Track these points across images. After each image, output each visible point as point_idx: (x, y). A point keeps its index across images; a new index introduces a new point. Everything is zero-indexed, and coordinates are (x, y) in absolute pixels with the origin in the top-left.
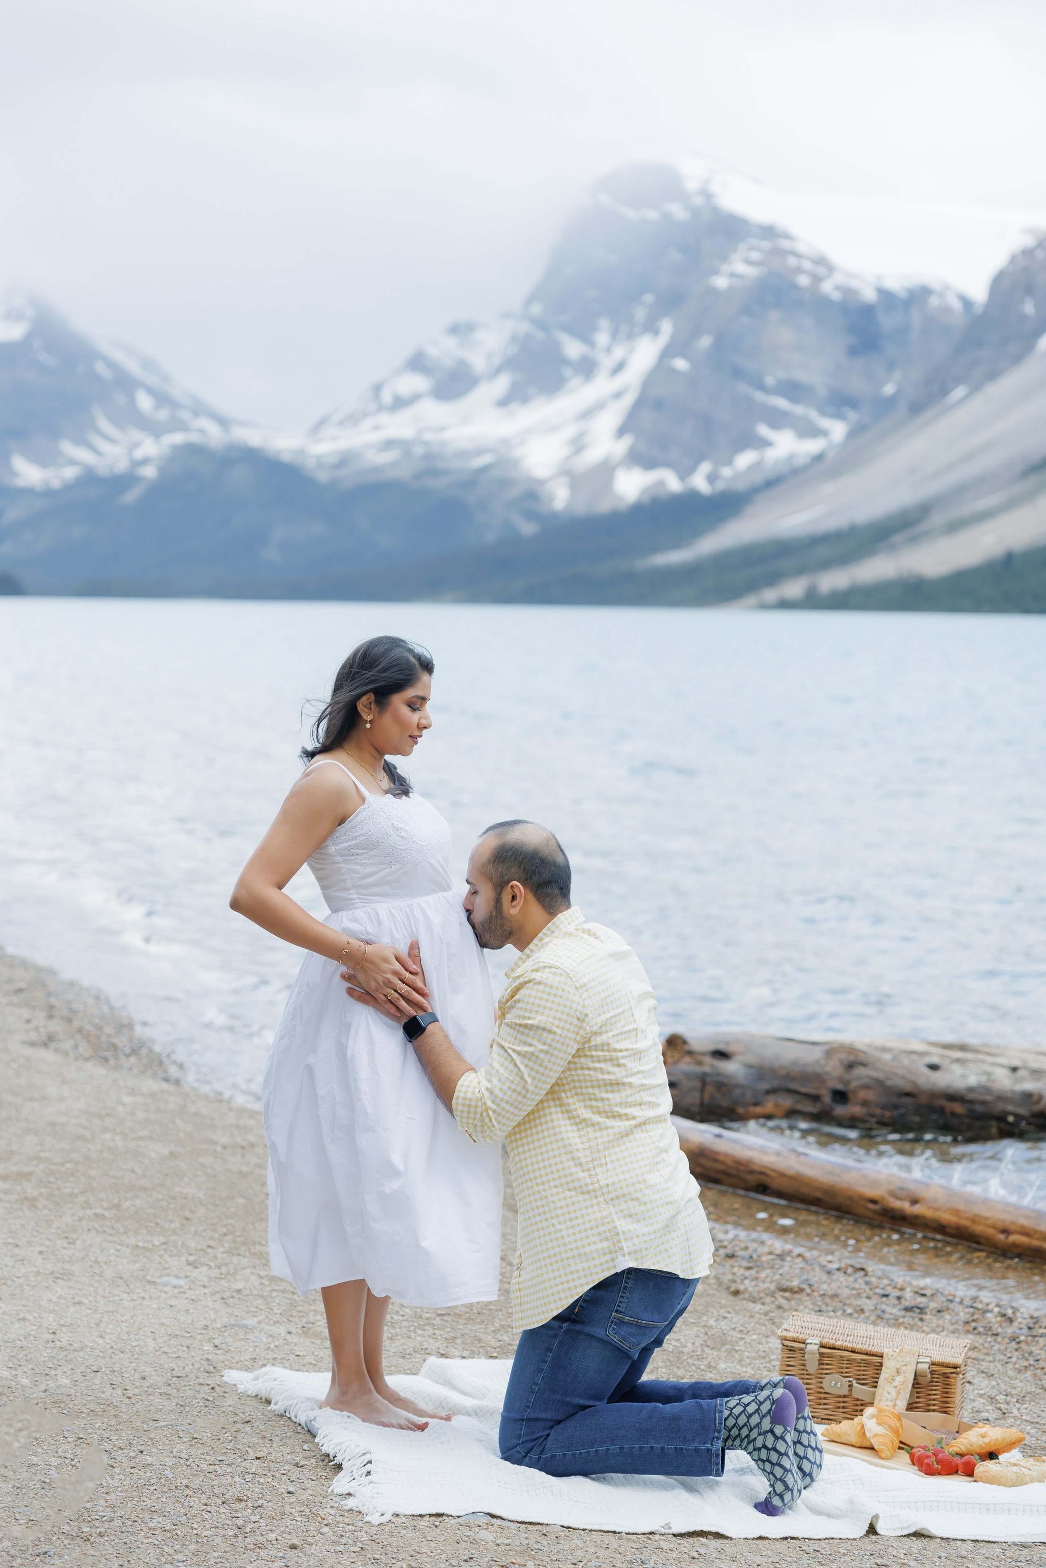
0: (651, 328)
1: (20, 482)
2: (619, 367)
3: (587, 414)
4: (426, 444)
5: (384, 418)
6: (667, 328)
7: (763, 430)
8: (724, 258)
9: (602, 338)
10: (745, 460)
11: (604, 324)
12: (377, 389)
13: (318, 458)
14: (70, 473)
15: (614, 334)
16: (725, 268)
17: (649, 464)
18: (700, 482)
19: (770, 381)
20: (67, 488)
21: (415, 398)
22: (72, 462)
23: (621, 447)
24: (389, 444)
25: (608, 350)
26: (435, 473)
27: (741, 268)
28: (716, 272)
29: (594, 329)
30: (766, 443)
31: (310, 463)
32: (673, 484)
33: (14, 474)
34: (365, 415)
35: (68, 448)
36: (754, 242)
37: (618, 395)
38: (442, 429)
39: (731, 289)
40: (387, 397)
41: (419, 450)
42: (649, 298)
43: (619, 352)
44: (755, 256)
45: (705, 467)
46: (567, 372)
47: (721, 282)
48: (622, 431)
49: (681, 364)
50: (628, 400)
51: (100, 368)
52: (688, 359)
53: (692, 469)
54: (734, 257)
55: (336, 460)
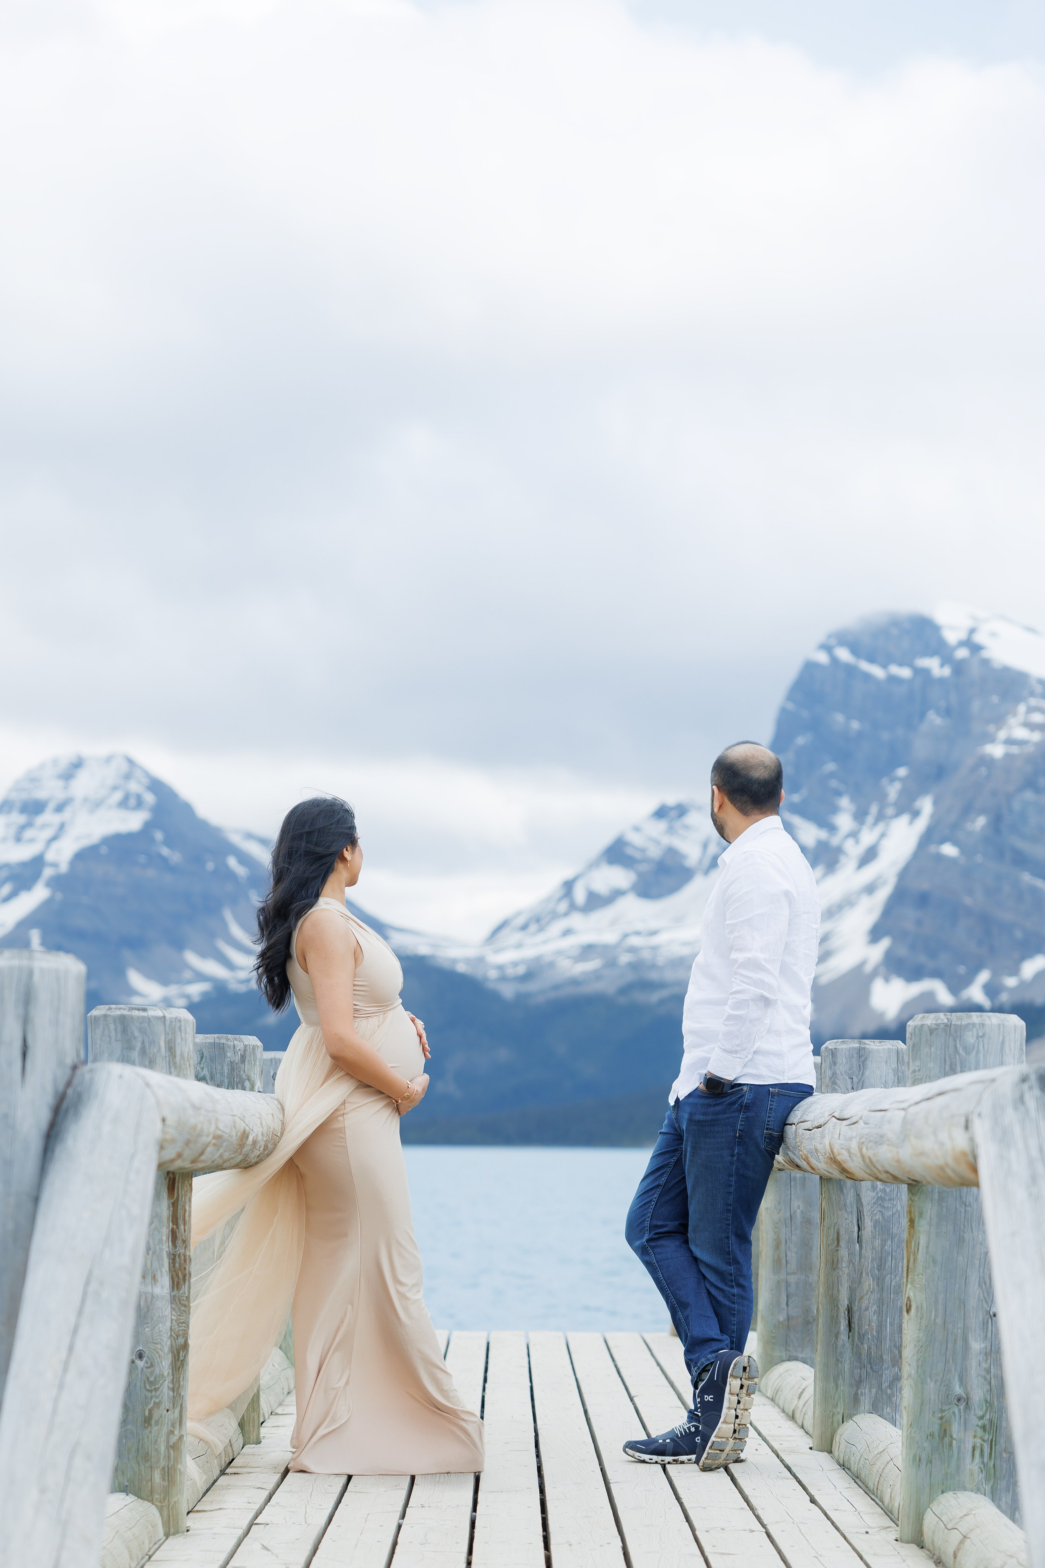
0: (908, 809)
2: (870, 855)
3: (835, 911)
4: (632, 950)
5: (576, 920)
6: (926, 805)
8: (999, 721)
9: (844, 821)
10: (1033, 967)
11: (845, 802)
12: (568, 886)
13: (501, 968)
14: (197, 990)
15: (860, 816)
16: (1002, 735)
17: (914, 974)
18: (977, 995)
21: (616, 894)
22: (200, 977)
23: (876, 953)
24: (588, 951)
25: (854, 835)
26: (647, 986)
27: (1021, 733)
28: (990, 738)
29: (835, 810)
31: (493, 974)
32: (946, 998)
33: (129, 992)
34: (555, 916)
35: (194, 960)
36: (1033, 702)
37: (870, 889)
38: (653, 933)
39: (1007, 756)
40: (580, 896)
41: (625, 959)
42: (902, 772)
43: (868, 837)
44: (1037, 718)
45: (984, 976)
47: (997, 751)
48: (875, 934)
49: (949, 850)
50: (883, 894)
51: (234, 864)
52: (956, 843)
53: (968, 980)
54: (1012, 721)
55: (521, 970)
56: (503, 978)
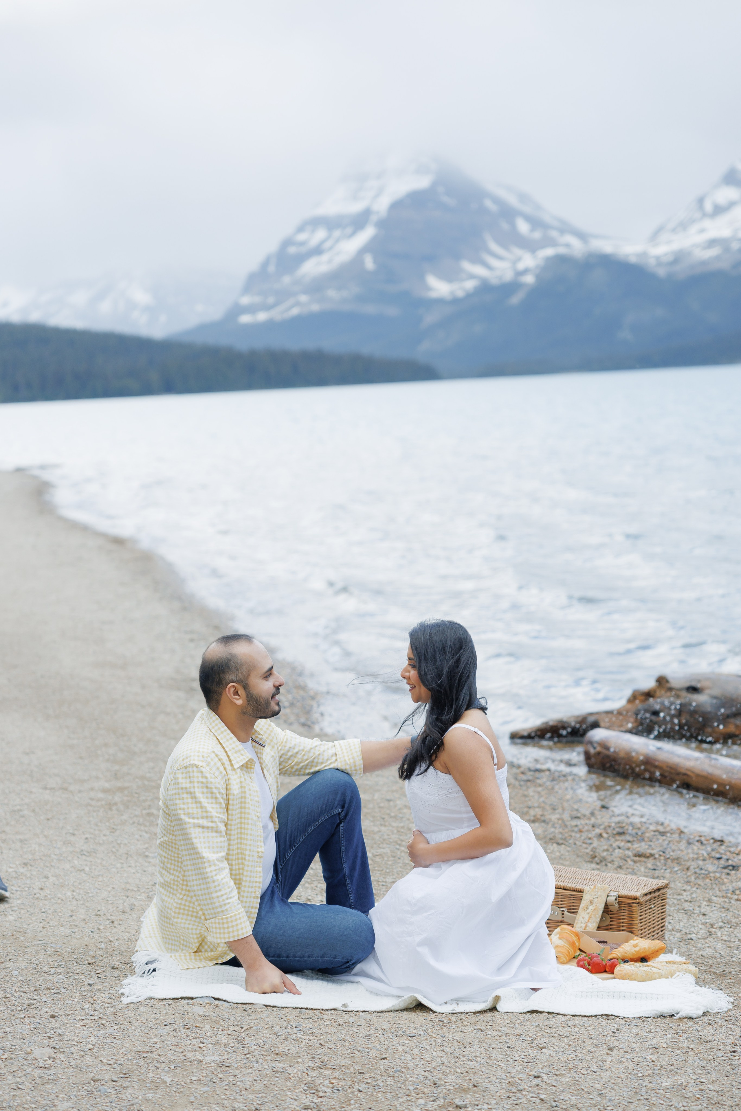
1: (433, 295)
5: (707, 223)
12: (700, 201)
13: (658, 258)
14: (470, 285)
20: (469, 296)
21: (730, 205)
22: (472, 277)
24: (712, 243)
31: (652, 262)
33: (429, 289)
34: (693, 221)
35: (467, 266)
40: (708, 207)
41: (735, 246)
51: (488, 204)
55: (671, 258)
56: (659, 264)
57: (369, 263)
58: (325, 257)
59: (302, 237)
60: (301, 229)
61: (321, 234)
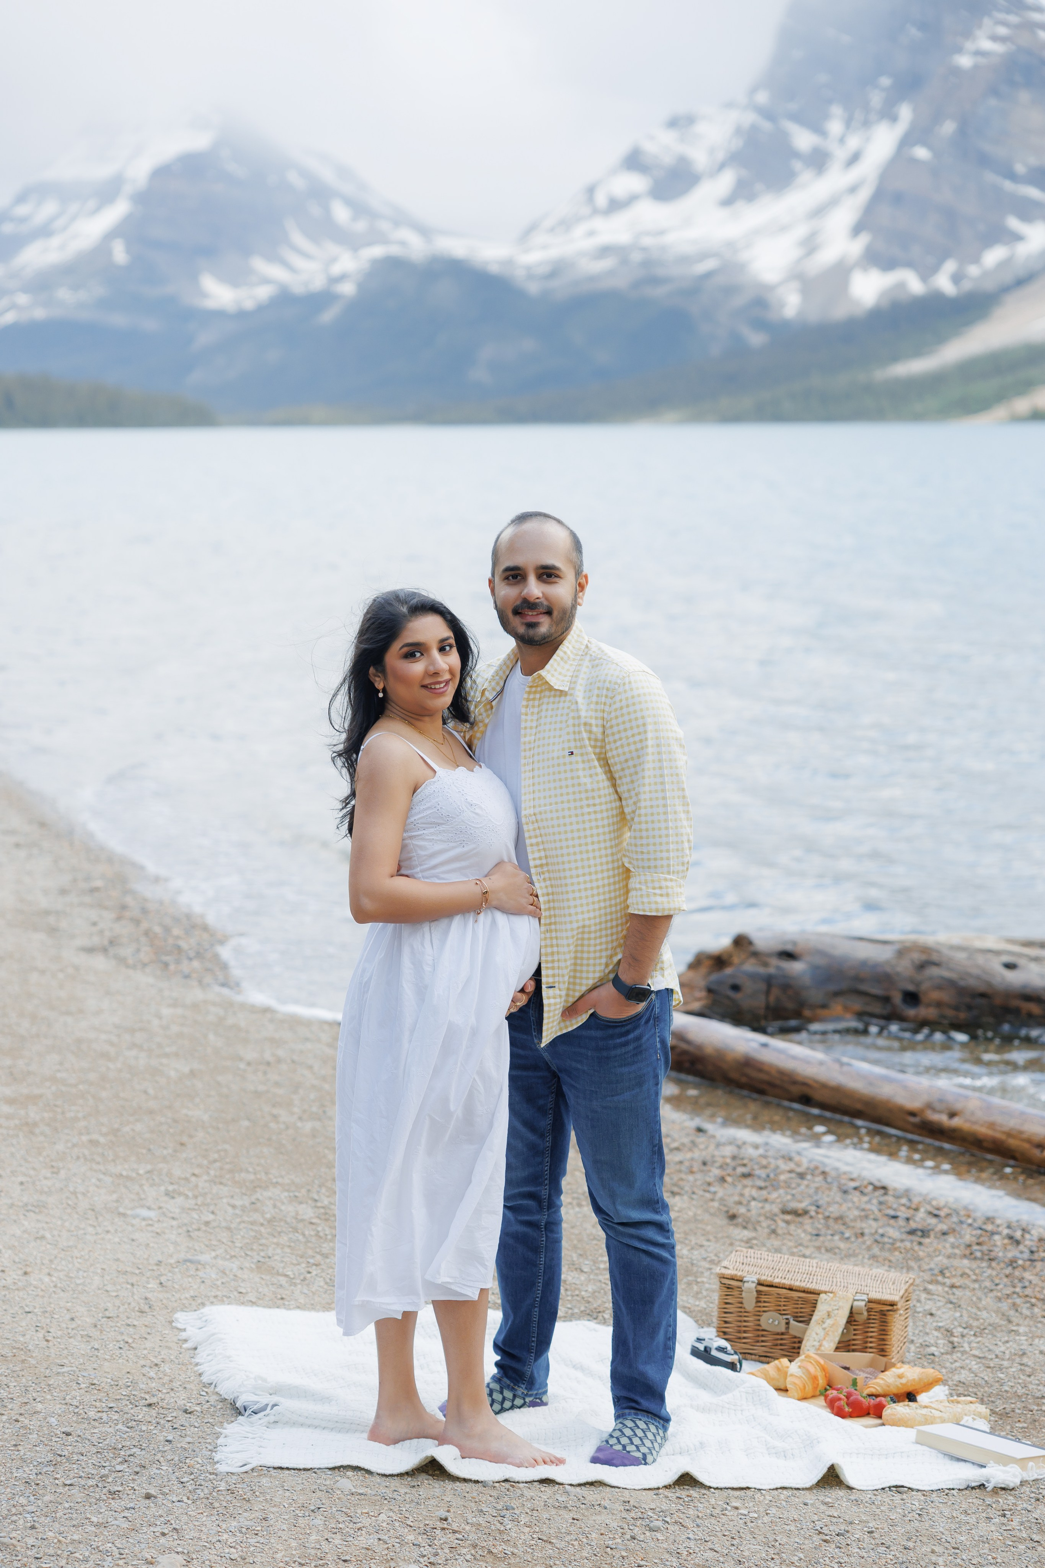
0: (889, 114)
1: (210, 304)
2: (854, 158)
3: (820, 211)
4: (644, 249)
5: (598, 223)
6: (905, 112)
7: (1014, 223)
8: (968, 34)
9: (835, 127)
10: (993, 256)
11: (837, 110)
12: (591, 191)
13: (528, 268)
14: (263, 293)
15: (848, 123)
16: (969, 45)
17: (888, 264)
18: (944, 283)
19: (1020, 168)
20: (261, 309)
21: (632, 199)
22: (266, 281)
23: (856, 247)
24: (605, 251)
25: (842, 140)
26: (654, 281)
27: (987, 45)
28: (959, 50)
29: (826, 116)
30: (1018, 238)
31: (520, 273)
32: (915, 285)
33: (205, 295)
34: (578, 219)
35: (260, 265)
36: (1001, 16)
37: (853, 189)
38: (662, 232)
39: (976, 67)
40: (601, 199)
41: (636, 257)
42: (885, 81)
43: (853, 142)
44: (1002, 31)
45: (950, 266)
46: (797, 165)
47: (965, 61)
48: (857, 230)
49: (922, 153)
50: (864, 195)
51: (293, 177)
52: (930, 147)
53: (935, 269)
54: (978, 33)
55: (547, 269)
56: (530, 277)
57: (120, 254)
58: (55, 241)
59: (22, 210)
60: (21, 198)
61: (49, 208)
